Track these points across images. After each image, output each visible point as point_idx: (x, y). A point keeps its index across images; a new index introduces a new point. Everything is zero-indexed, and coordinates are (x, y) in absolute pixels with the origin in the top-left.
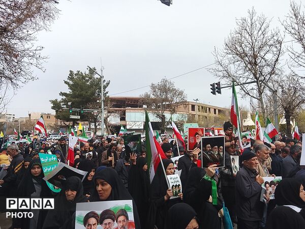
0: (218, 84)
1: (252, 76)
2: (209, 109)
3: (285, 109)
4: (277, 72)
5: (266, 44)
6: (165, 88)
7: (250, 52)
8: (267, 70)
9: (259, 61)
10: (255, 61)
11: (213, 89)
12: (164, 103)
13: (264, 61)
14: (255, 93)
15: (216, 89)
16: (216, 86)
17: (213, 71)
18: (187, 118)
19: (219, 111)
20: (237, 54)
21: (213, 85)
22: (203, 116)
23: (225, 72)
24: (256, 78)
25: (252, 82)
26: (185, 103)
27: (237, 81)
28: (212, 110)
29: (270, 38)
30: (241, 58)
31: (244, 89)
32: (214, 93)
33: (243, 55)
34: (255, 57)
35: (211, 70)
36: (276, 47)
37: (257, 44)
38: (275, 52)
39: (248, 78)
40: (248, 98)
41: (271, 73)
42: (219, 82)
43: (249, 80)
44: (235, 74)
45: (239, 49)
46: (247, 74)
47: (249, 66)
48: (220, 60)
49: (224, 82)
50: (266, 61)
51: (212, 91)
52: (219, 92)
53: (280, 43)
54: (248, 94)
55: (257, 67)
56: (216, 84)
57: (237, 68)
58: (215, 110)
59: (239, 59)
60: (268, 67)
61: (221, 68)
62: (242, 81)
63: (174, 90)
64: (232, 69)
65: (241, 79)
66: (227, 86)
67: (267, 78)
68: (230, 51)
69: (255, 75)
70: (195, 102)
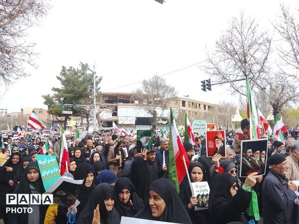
0: (209, 81)
1: (241, 74)
2: (199, 105)
3: (273, 106)
4: (266, 70)
5: (255, 42)
6: (156, 84)
7: (240, 50)
8: (256, 68)
9: (248, 59)
10: (245, 59)
11: (204, 86)
12: (156, 99)
13: (253, 59)
14: (244, 90)
15: (207, 86)
16: (207, 83)
17: (203, 68)
18: (177, 114)
19: (209, 107)
20: (228, 52)
21: (203, 82)
22: (193, 112)
23: (215, 69)
24: (246, 75)
25: (242, 80)
26: (175, 99)
27: (228, 78)
28: (202, 106)
29: (259, 36)
30: (231, 56)
31: (234, 86)
32: (204, 90)
33: (232, 53)
34: (245, 55)
35: (202, 68)
36: (266, 46)
37: (247, 43)
38: (265, 51)
39: (237, 76)
41: (260, 72)
42: (210, 79)
43: (239, 78)
44: (225, 72)
45: (229, 46)
46: (237, 71)
47: (239, 64)
48: (210, 58)
49: (214, 79)
50: (255, 59)
51: (203, 88)
52: (210, 89)
53: (269, 41)
54: (238, 91)
55: (247, 64)
56: (207, 81)
57: (228, 66)
58: (205, 106)
59: (230, 57)
60: (257, 65)
61: (211, 66)
62: (232, 78)
63: (165, 86)
64: (223, 66)
65: (231, 76)
66: (217, 83)
67: (256, 76)
68: (221, 49)
69: (244, 73)
70: (186, 98)
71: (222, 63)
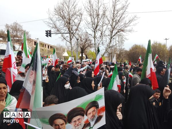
0: (50, 31)
1: (67, 30)
2: (45, 45)
3: (81, 49)
4: (79, 30)
5: (75, 14)
6: (16, 28)
7: (67, 16)
8: (74, 28)
9: (71, 23)
10: (70, 22)
11: (47, 33)
12: (15, 38)
13: (74, 23)
14: (68, 39)
15: (49, 34)
16: (49, 32)
17: (47, 23)
18: (31, 49)
19: (51, 47)
20: (61, 16)
21: (47, 31)
22: (41, 49)
23: (53, 25)
24: (69, 31)
25: (67, 33)
26: (30, 40)
27: (60, 31)
28: (47, 46)
29: (77, 11)
30: (63, 18)
31: (63, 36)
32: (47, 36)
33: (63, 17)
34: (70, 20)
35: (46, 22)
36: (80, 17)
37: (71, 13)
38: (79, 19)
39: (65, 31)
40: (65, 41)
41: (77, 30)
42: (51, 30)
43: (66, 32)
44: (59, 27)
45: (62, 13)
46: (65, 28)
47: (66, 24)
48: (51, 18)
49: (53, 31)
50: (75, 23)
51: (46, 34)
52: (50, 36)
53: (82, 15)
54: (65, 39)
55: (70, 25)
56: (49, 31)
57: (60, 24)
58: (48, 46)
59: (62, 19)
60: (75, 26)
61: (52, 22)
62: (63, 31)
63: (22, 30)
64: (58, 24)
65: (62, 30)
66: (54, 33)
67: (74, 32)
68: (57, 14)
69: (69, 29)
70: (37, 40)
71: (58, 22)
